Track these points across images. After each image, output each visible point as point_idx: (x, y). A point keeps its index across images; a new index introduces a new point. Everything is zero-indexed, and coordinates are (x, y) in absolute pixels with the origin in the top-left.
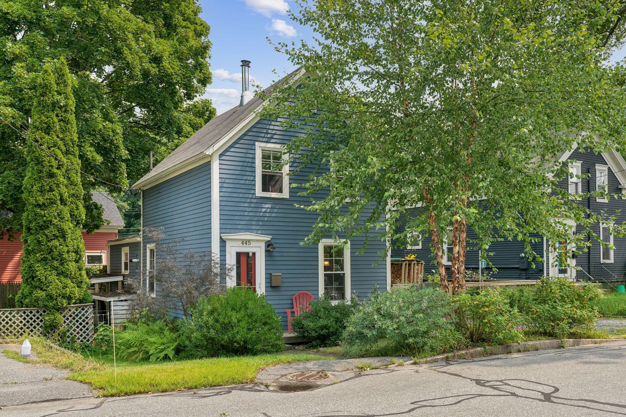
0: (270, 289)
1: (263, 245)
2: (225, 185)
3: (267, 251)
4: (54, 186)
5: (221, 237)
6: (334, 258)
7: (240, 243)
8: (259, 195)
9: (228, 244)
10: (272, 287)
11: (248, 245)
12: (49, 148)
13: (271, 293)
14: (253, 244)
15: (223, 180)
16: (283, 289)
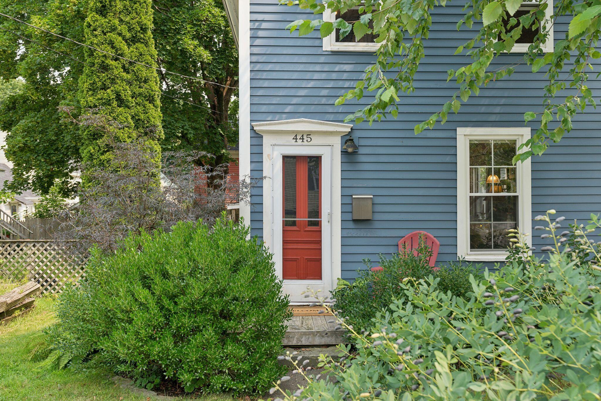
0: (351, 225)
1: (337, 143)
2: (261, 33)
3: (344, 153)
4: (108, 82)
5: (252, 129)
6: (493, 167)
7: (290, 139)
8: (329, 49)
9: (267, 141)
10: (355, 221)
11: (305, 143)
12: (105, 34)
13: (354, 233)
14: (316, 140)
15: (257, 24)
16: (377, 225)
